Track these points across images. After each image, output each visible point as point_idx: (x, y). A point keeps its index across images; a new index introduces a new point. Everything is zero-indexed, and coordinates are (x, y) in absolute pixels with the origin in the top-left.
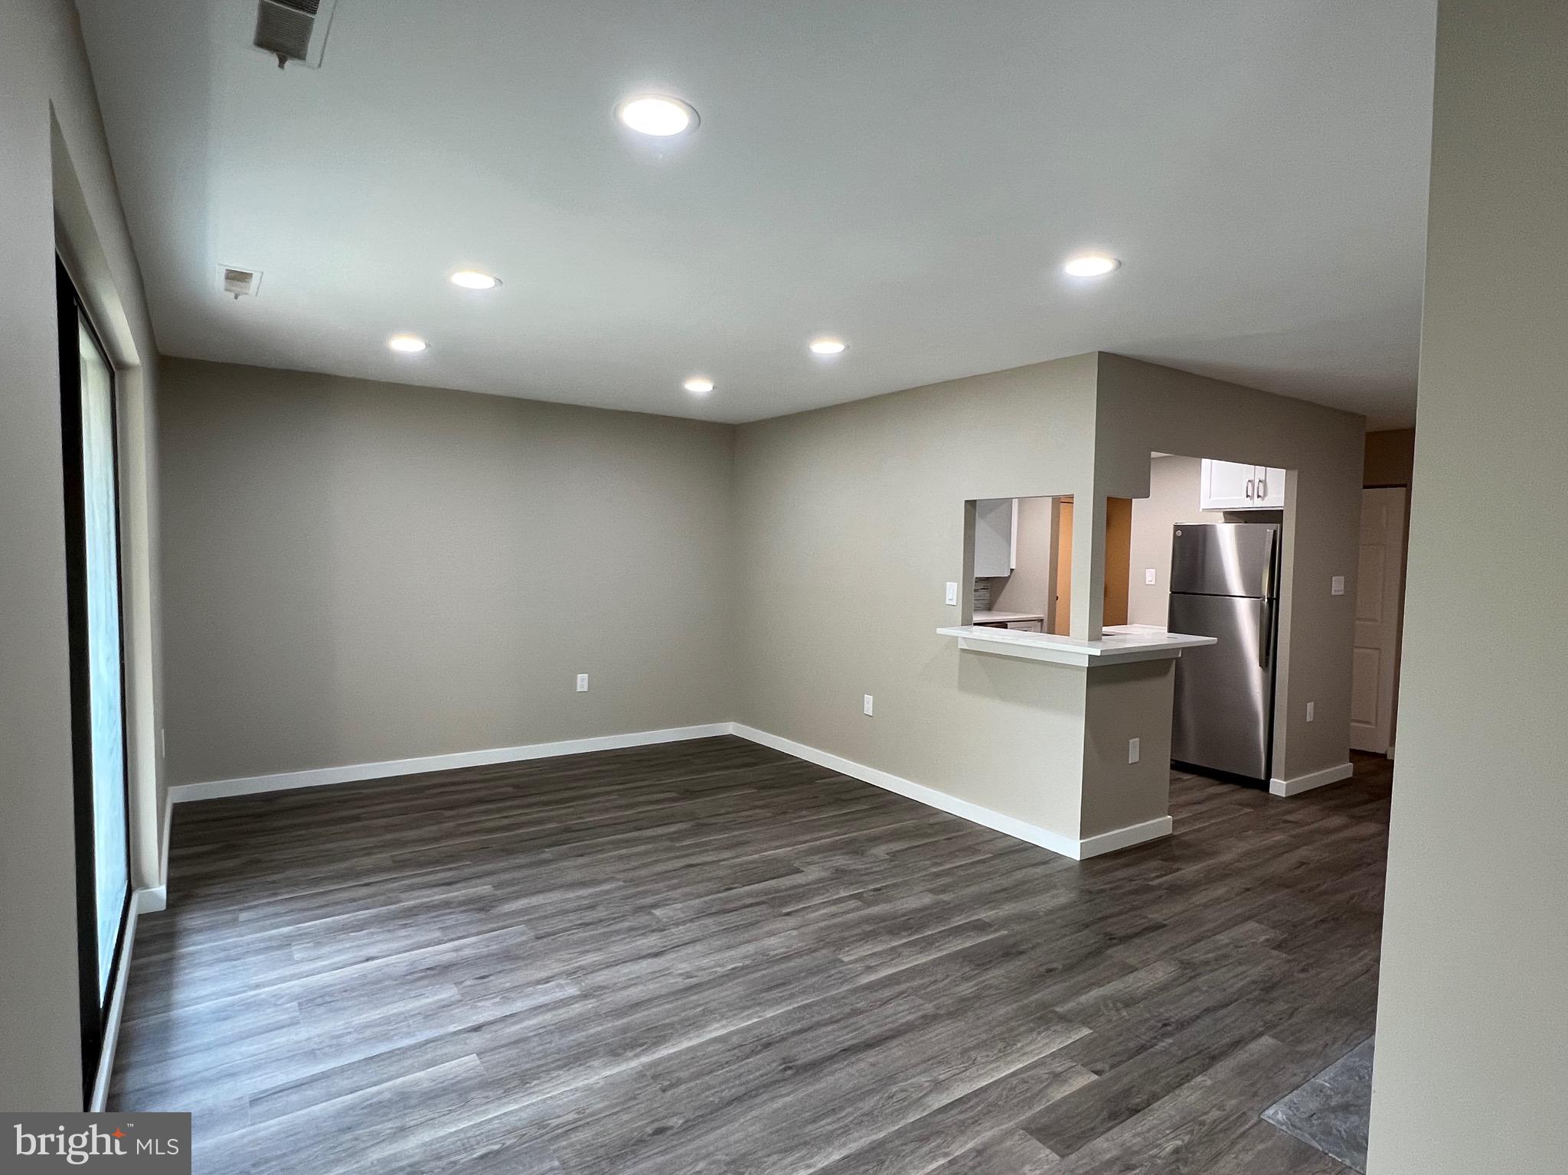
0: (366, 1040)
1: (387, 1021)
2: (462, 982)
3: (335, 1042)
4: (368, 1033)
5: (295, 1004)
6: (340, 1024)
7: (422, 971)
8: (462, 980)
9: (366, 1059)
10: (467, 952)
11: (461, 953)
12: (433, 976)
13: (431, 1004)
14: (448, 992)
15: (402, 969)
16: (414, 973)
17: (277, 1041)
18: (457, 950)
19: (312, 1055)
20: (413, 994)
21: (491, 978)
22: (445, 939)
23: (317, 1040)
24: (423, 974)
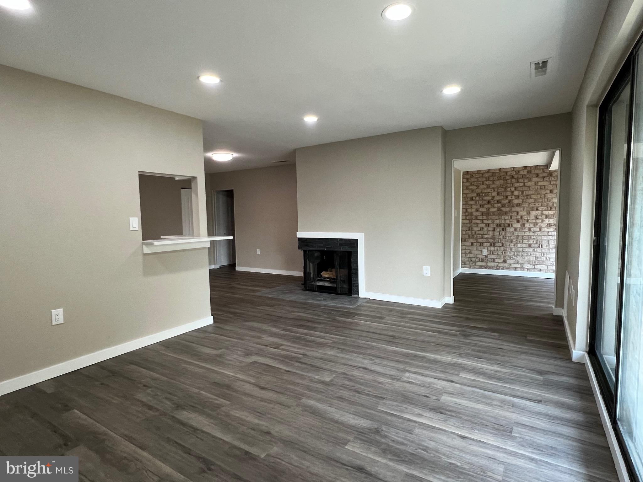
0: (492, 399)
1: (478, 402)
2: (436, 400)
3: (503, 405)
4: (488, 401)
5: (513, 434)
6: (497, 411)
7: (446, 414)
8: (435, 400)
9: (495, 393)
10: (417, 411)
11: (420, 412)
12: (443, 409)
13: (457, 398)
14: (445, 398)
15: (452, 421)
16: (450, 415)
17: (527, 420)
18: (420, 415)
19: (514, 405)
20: (459, 407)
21: (424, 394)
22: (417, 425)
23: (509, 410)
24: (447, 412)
